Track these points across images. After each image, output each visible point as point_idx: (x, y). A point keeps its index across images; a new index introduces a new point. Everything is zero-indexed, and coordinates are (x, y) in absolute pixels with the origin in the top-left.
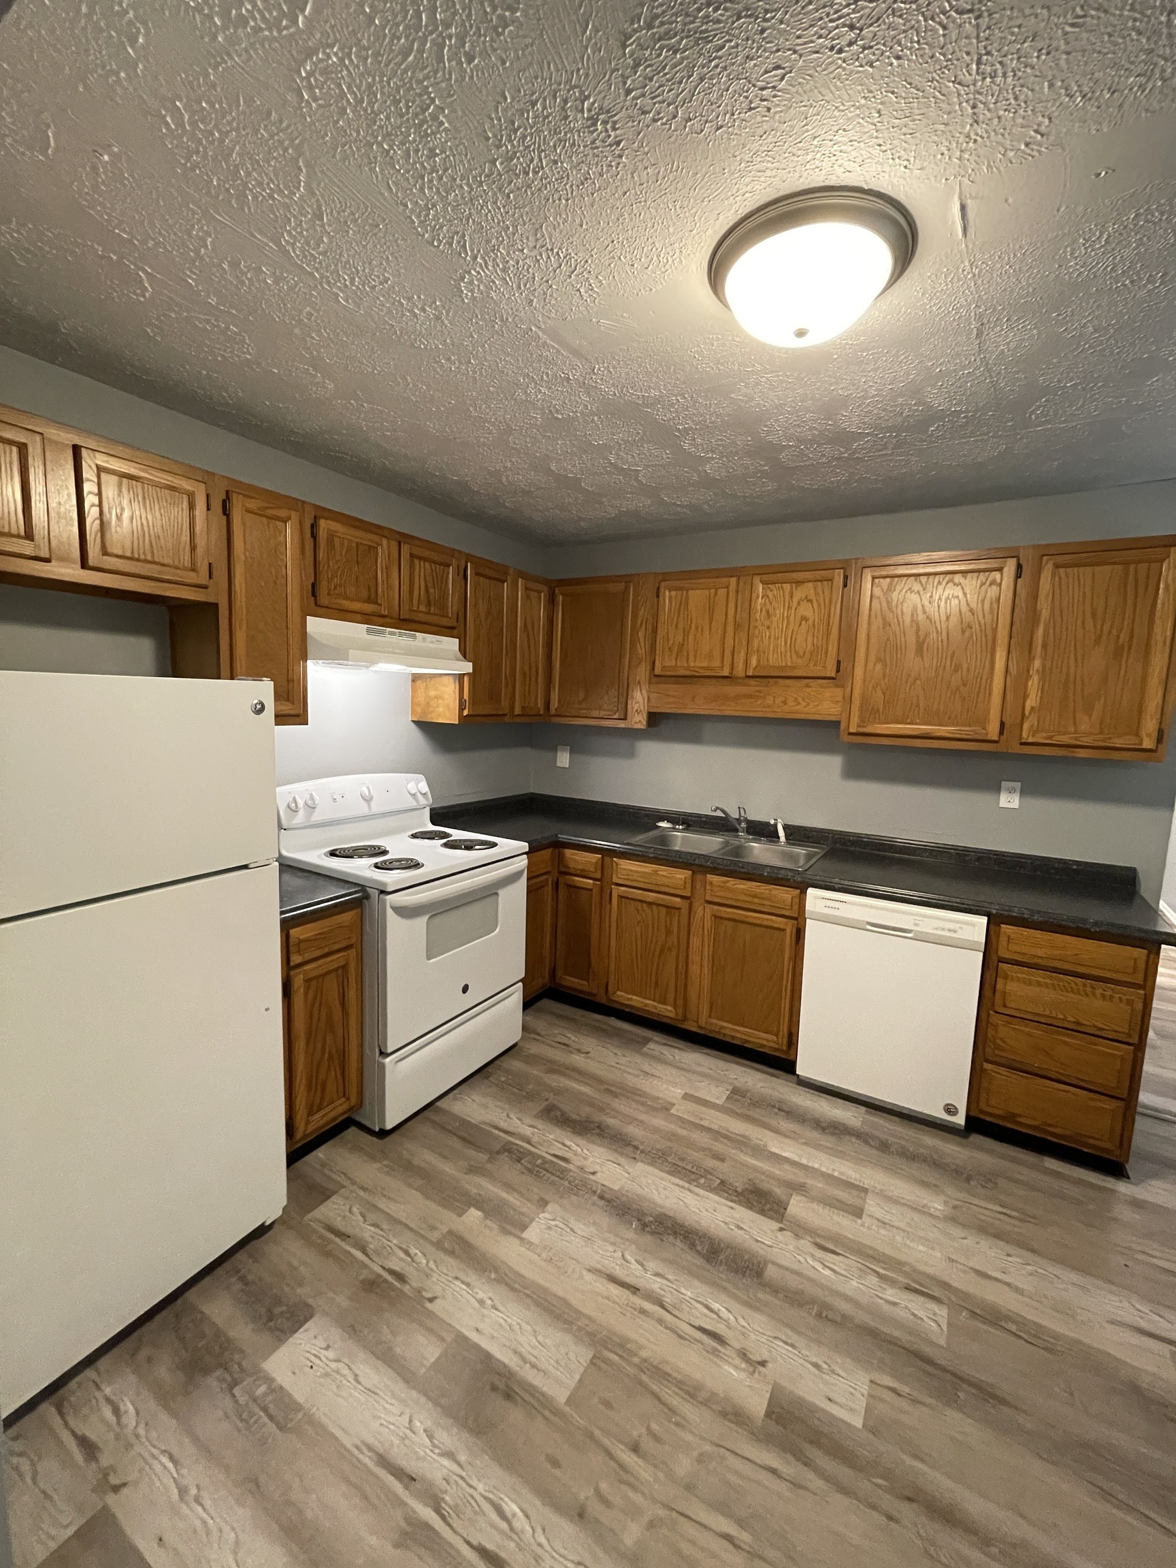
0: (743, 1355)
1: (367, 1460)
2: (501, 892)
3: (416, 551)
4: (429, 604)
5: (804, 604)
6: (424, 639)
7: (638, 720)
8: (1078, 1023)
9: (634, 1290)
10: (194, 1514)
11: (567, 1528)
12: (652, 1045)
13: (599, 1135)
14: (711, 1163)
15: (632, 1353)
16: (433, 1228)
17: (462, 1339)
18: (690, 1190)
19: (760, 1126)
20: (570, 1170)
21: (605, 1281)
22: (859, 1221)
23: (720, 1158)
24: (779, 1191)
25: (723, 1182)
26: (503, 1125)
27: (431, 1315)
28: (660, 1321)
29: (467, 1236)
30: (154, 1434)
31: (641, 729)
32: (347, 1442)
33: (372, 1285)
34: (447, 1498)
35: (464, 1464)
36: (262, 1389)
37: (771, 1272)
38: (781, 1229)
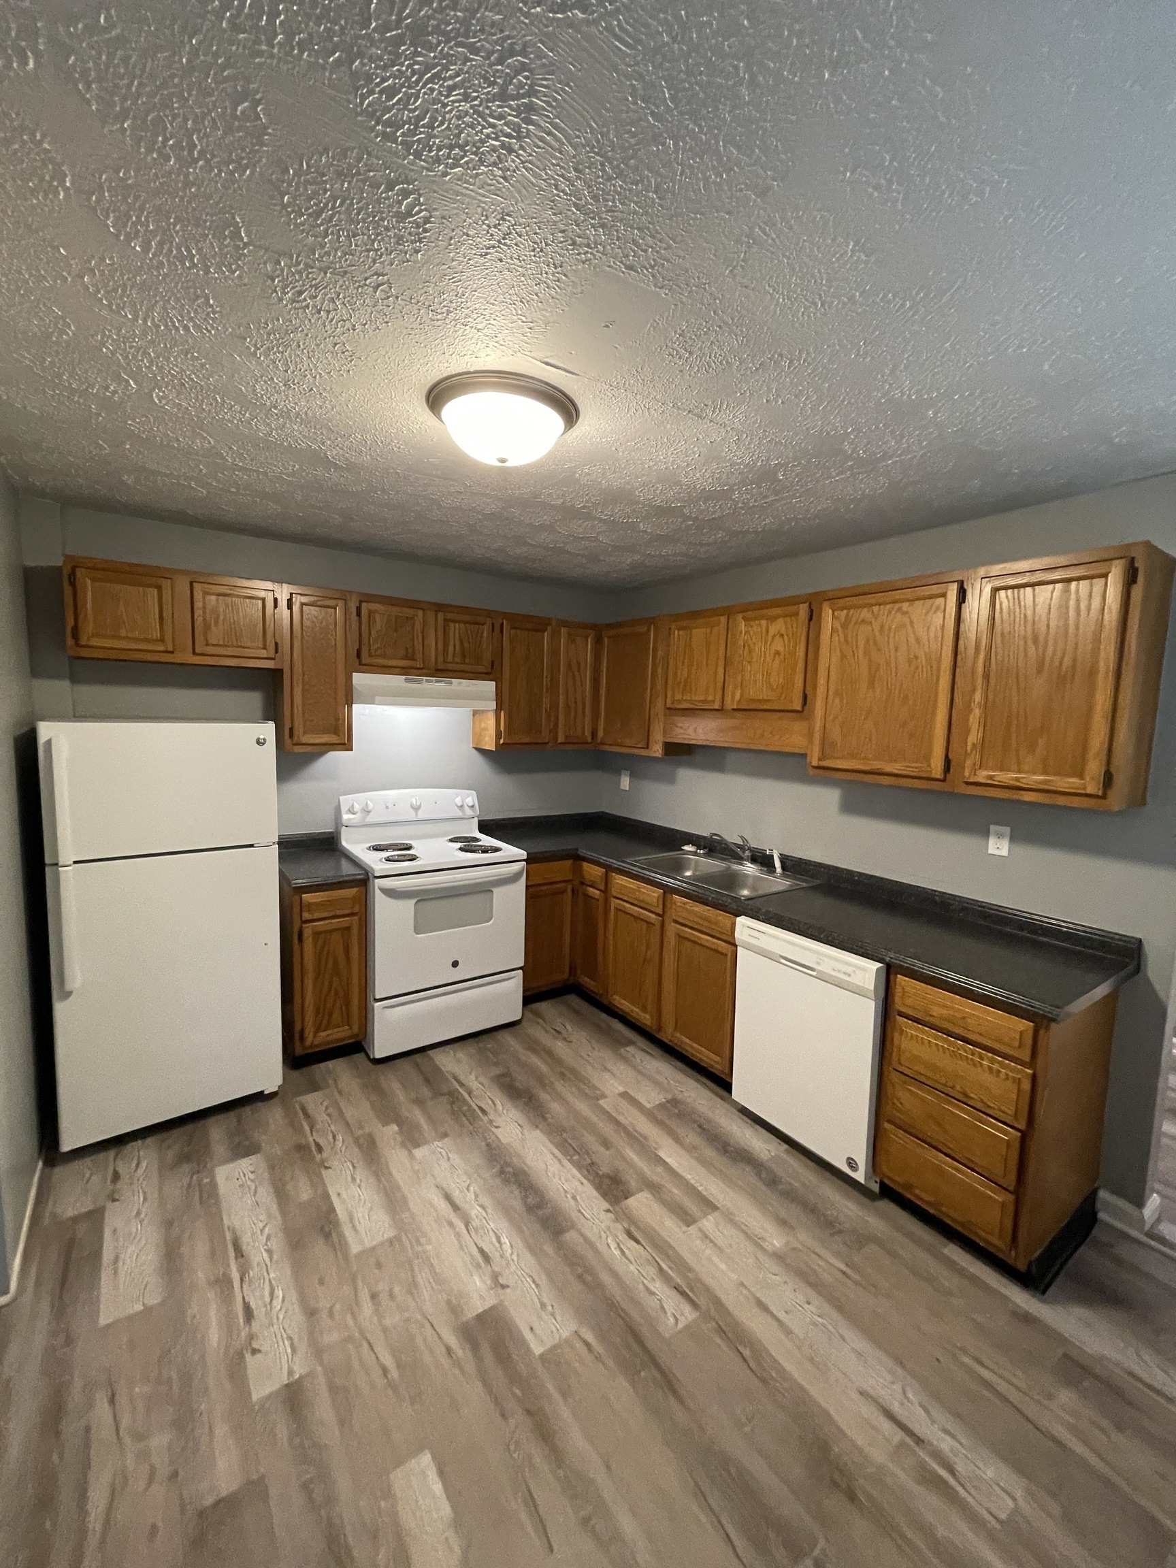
0: (495, 1277)
1: (228, 1236)
2: (496, 891)
3: (449, 616)
4: (464, 656)
5: (778, 640)
6: (460, 683)
7: (657, 750)
8: (966, 1096)
9: (455, 1207)
10: (135, 1227)
11: (299, 1317)
12: (631, 1049)
13: (526, 1104)
14: (595, 1146)
15: (419, 1243)
16: (361, 1127)
17: (327, 1197)
18: (559, 1161)
19: (668, 1134)
20: (482, 1120)
21: (440, 1195)
22: (684, 1228)
23: (606, 1144)
24: (633, 1184)
25: (593, 1163)
26: (462, 1078)
27: (320, 1176)
28: (458, 1235)
29: (378, 1141)
30: (145, 1183)
31: (658, 758)
32: (226, 1222)
33: (302, 1148)
34: (251, 1273)
35: (274, 1260)
36: (206, 1181)
37: (570, 1237)
38: (608, 1211)
